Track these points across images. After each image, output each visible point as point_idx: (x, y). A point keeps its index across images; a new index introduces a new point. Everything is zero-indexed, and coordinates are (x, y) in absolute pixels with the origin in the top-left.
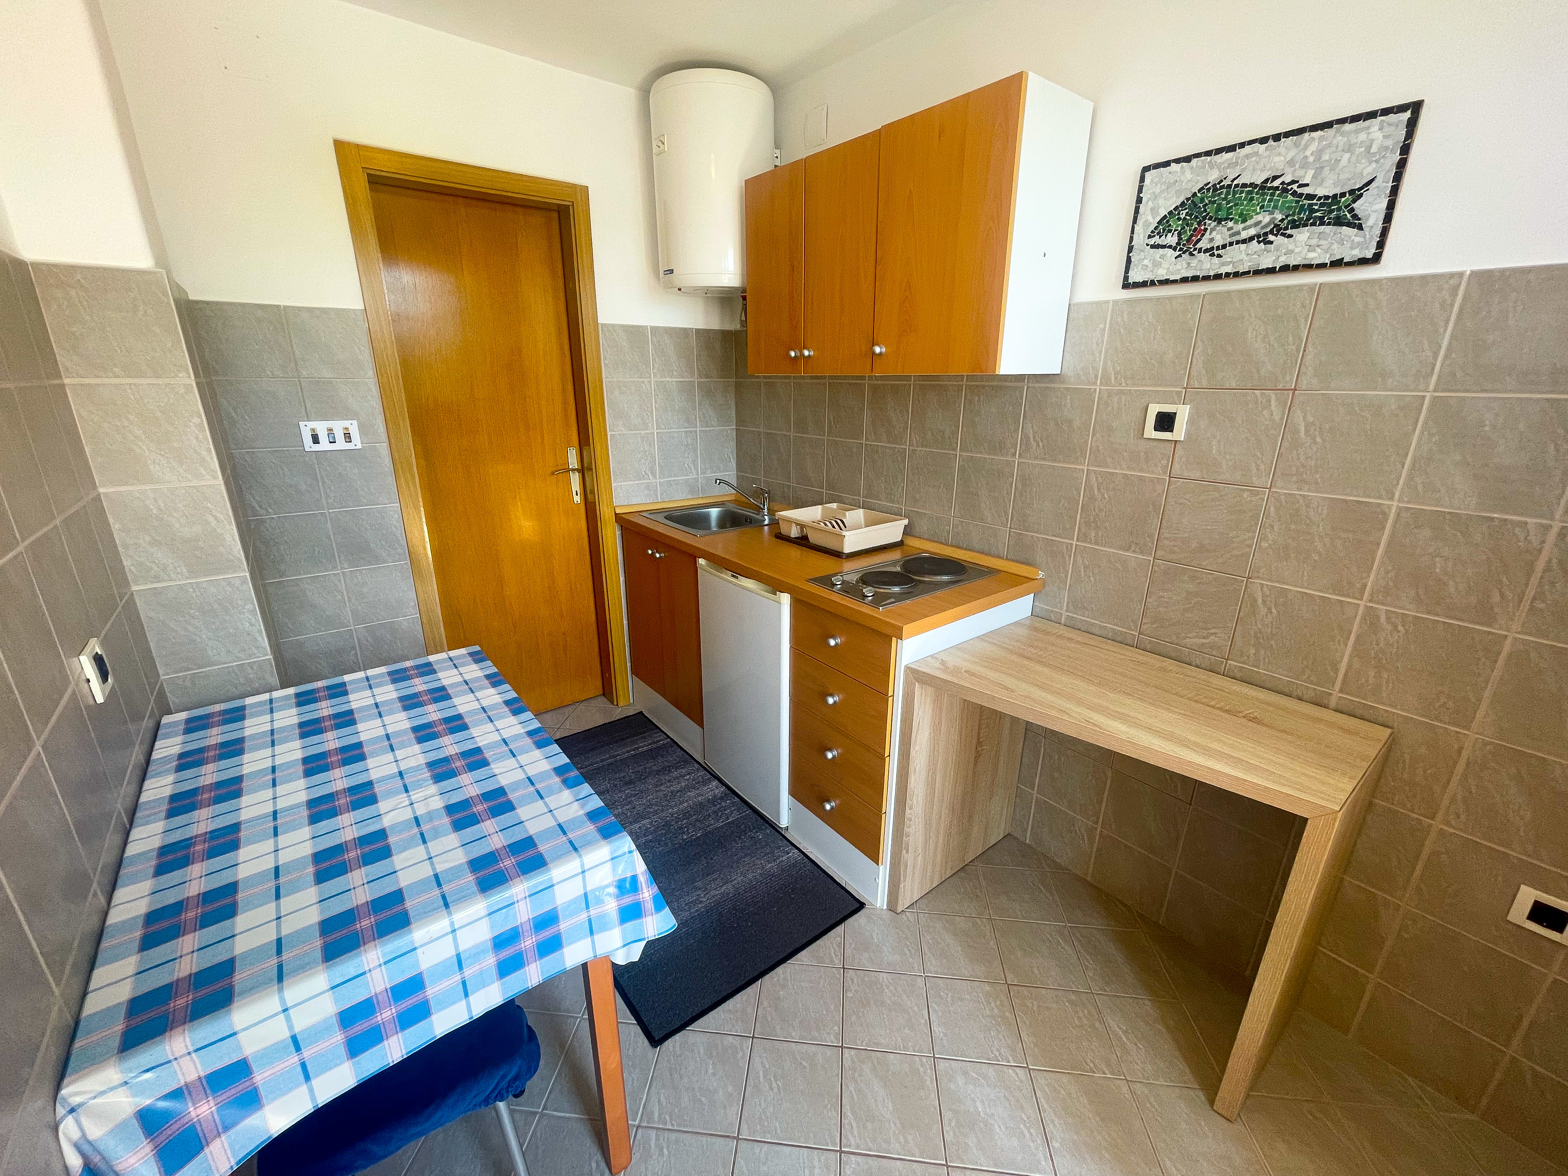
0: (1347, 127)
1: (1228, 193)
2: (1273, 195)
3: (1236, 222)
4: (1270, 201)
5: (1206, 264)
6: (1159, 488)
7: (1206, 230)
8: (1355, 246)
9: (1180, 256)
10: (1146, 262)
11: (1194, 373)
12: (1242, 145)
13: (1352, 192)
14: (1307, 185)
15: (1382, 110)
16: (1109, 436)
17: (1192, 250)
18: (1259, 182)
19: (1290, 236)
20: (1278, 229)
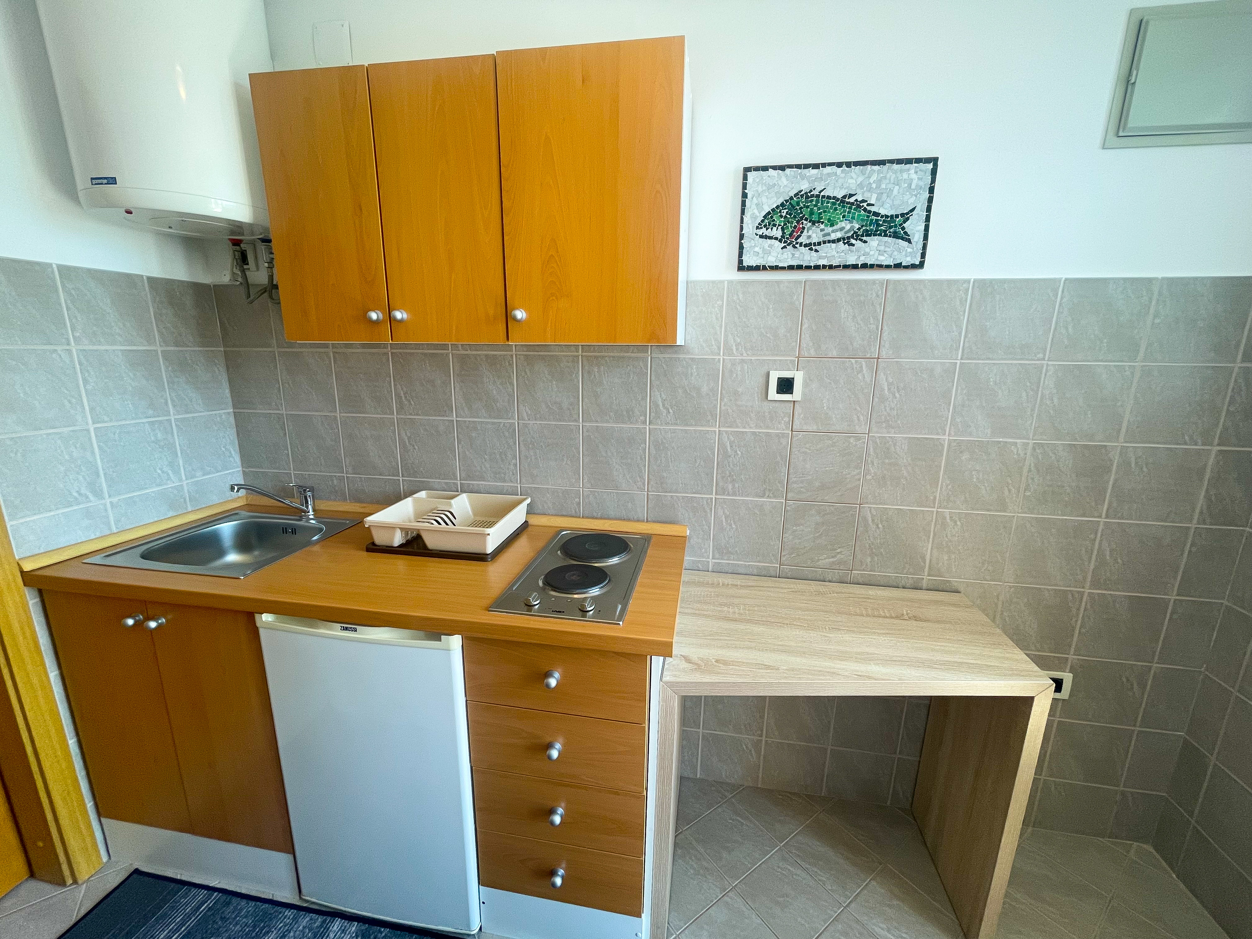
0: (895, 166)
1: (817, 202)
2: (850, 208)
3: (826, 226)
4: (849, 212)
5: (806, 257)
6: (784, 441)
7: (804, 228)
8: (908, 255)
9: (785, 247)
10: (757, 249)
11: (804, 345)
12: (824, 165)
13: (902, 215)
14: (873, 205)
15: (916, 159)
16: (736, 400)
17: (794, 243)
18: (840, 196)
19: (865, 242)
20: (856, 236)
